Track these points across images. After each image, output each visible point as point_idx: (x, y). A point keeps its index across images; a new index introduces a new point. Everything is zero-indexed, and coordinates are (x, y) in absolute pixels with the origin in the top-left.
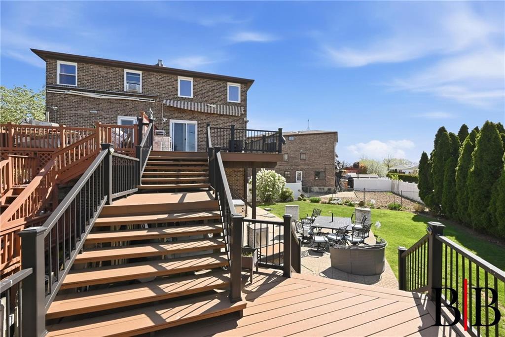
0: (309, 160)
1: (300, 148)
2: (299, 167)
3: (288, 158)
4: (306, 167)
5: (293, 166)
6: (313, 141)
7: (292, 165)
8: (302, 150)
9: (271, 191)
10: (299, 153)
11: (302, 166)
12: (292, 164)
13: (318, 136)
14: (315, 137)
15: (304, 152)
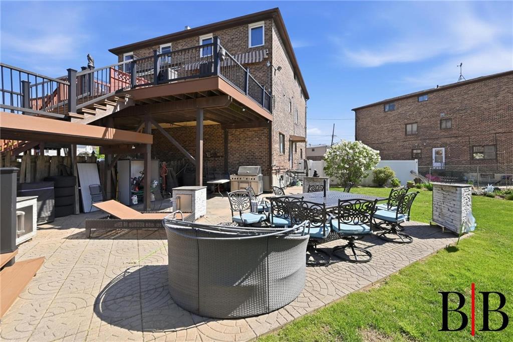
0: (458, 130)
1: (440, 111)
2: (439, 142)
3: (418, 130)
4: (453, 140)
5: (427, 141)
6: (466, 96)
7: (424, 139)
8: (443, 114)
9: (346, 169)
10: (439, 118)
11: (445, 140)
12: (423, 137)
13: (477, 85)
14: (471, 88)
15: (448, 116)
